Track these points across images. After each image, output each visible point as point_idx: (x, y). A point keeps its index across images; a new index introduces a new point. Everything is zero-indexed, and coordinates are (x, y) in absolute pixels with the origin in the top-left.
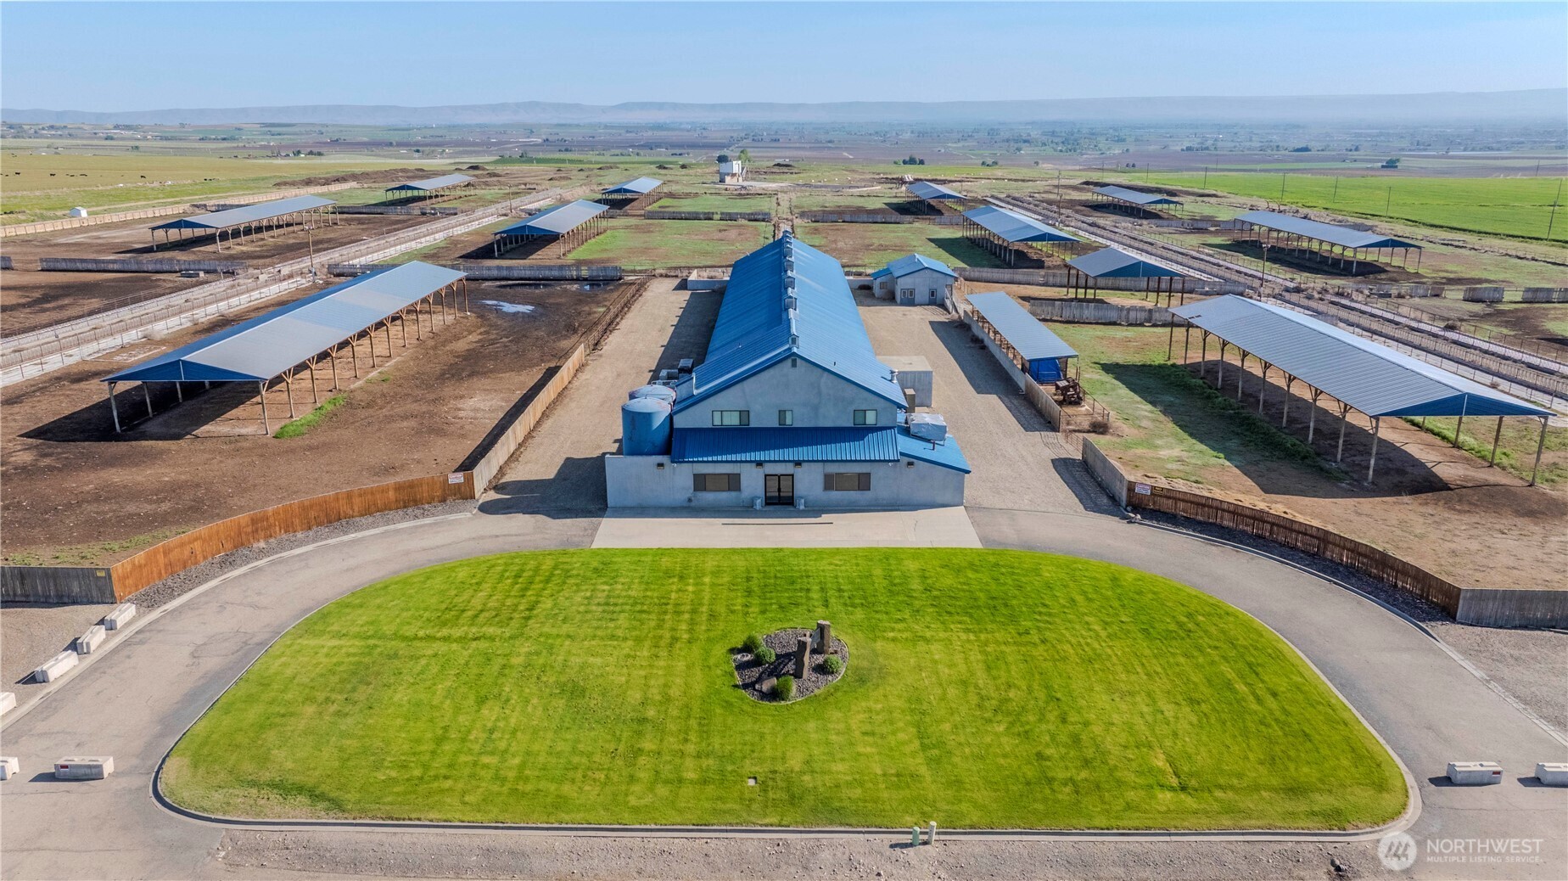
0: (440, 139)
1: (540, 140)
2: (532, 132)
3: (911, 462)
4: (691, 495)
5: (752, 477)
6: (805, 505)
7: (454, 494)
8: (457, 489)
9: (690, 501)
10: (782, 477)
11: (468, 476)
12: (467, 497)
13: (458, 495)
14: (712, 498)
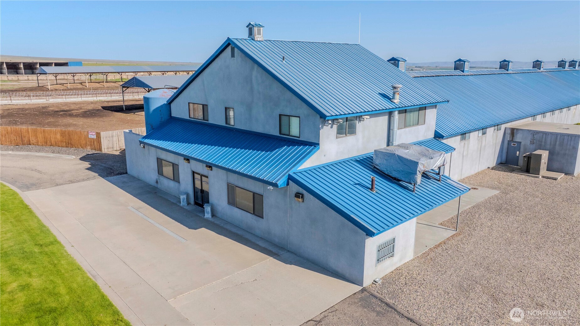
3: (300, 194)
4: (157, 178)
5: (185, 171)
6: (213, 215)
7: (91, 145)
8: (93, 141)
9: (157, 182)
10: (203, 177)
11: (98, 135)
12: (97, 150)
13: (93, 146)
14: (167, 184)
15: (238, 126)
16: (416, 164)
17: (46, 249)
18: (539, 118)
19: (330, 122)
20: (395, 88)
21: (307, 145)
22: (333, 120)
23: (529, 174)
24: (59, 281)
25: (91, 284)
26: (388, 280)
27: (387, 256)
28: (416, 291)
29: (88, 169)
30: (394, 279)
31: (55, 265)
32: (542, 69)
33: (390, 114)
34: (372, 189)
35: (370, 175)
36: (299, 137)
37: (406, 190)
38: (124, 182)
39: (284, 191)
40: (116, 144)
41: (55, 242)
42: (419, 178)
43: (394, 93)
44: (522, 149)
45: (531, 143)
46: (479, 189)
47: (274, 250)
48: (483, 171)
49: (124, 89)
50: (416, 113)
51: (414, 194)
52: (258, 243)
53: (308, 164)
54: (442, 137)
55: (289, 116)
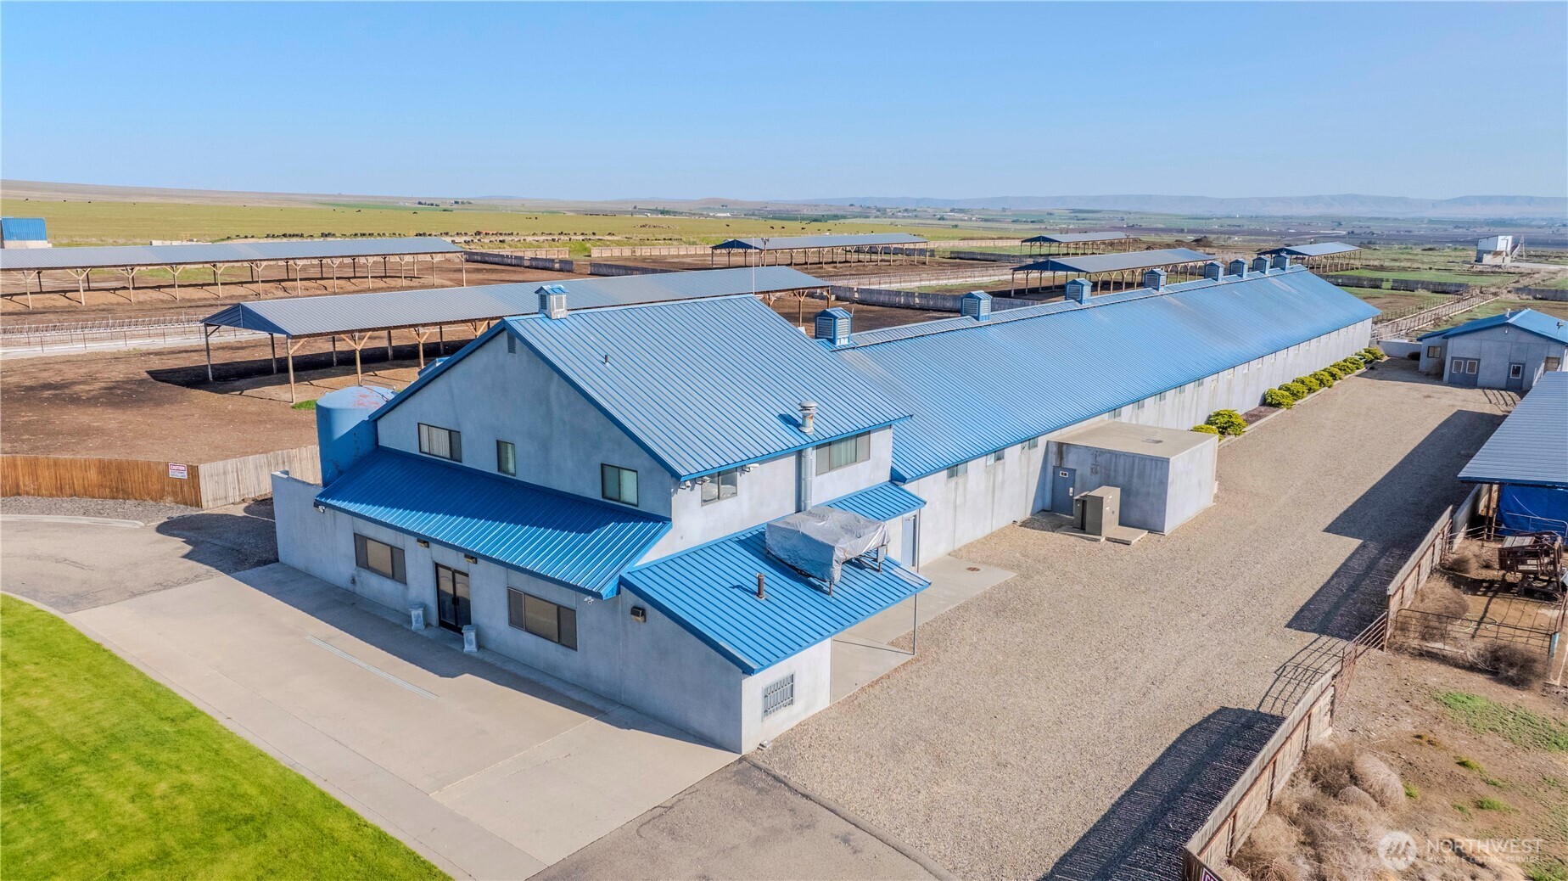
0: (1237, 228)
1: (1345, 233)
2: (1340, 224)
3: (640, 609)
4: (355, 572)
5: (418, 564)
6: (480, 646)
7: (174, 494)
8: (179, 486)
9: (353, 581)
10: (457, 575)
11: (193, 472)
12: (189, 503)
13: (181, 496)
14: (377, 586)
15: (521, 477)
16: (830, 549)
17: (186, 726)
18: (1127, 411)
19: (688, 483)
20: (805, 408)
21: (652, 520)
22: (694, 481)
23: (1084, 533)
24: (237, 777)
25: (294, 777)
26: (784, 743)
27: (781, 704)
28: (824, 757)
29: (186, 556)
30: (793, 741)
31: (217, 752)
32: (1161, 289)
33: (800, 454)
34: (759, 594)
35: (754, 572)
36: (637, 506)
37: (818, 592)
38: (279, 583)
39: (613, 603)
40: (234, 488)
41: (193, 713)
42: (837, 571)
43: (805, 417)
44: (1078, 484)
45: (1092, 472)
46: (982, 570)
47: (598, 705)
48: (1002, 530)
49: (210, 329)
50: (853, 441)
51: (829, 598)
52: (568, 693)
53: (654, 554)
54: (904, 480)
55: (619, 468)
